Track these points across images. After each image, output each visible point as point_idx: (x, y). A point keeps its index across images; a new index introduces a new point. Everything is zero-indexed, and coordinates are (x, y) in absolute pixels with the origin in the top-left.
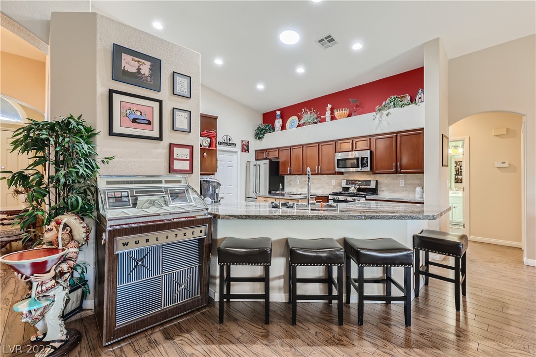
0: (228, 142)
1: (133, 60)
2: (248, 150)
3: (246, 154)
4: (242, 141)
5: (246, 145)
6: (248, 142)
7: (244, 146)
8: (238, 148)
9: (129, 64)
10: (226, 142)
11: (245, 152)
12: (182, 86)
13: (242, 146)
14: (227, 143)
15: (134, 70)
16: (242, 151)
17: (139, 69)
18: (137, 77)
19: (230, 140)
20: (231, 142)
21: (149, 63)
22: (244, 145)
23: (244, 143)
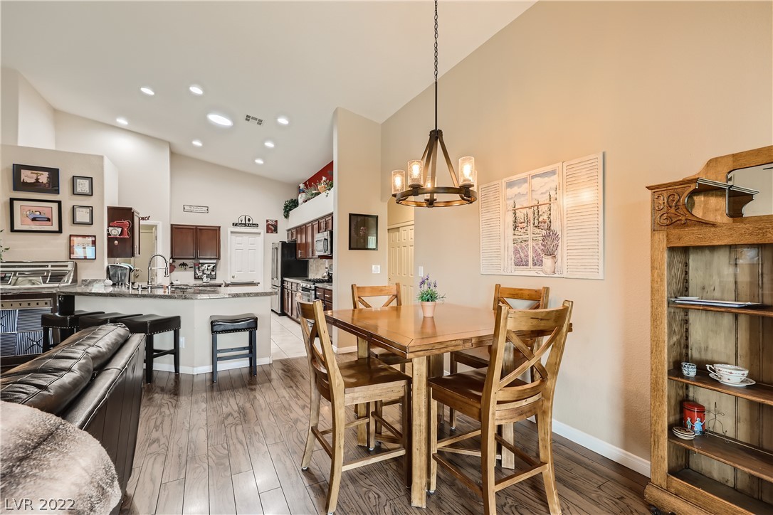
0: (247, 222)
1: (32, 173)
2: (276, 230)
3: (274, 235)
4: (267, 221)
5: (272, 225)
6: (276, 221)
7: (270, 226)
8: (262, 229)
9: (27, 177)
10: (243, 222)
11: (272, 232)
12: (83, 186)
13: (268, 226)
14: (245, 224)
15: (33, 181)
16: (267, 232)
17: (37, 179)
18: (37, 185)
19: (249, 220)
20: (251, 222)
21: (47, 173)
22: (269, 224)
23: (270, 222)
